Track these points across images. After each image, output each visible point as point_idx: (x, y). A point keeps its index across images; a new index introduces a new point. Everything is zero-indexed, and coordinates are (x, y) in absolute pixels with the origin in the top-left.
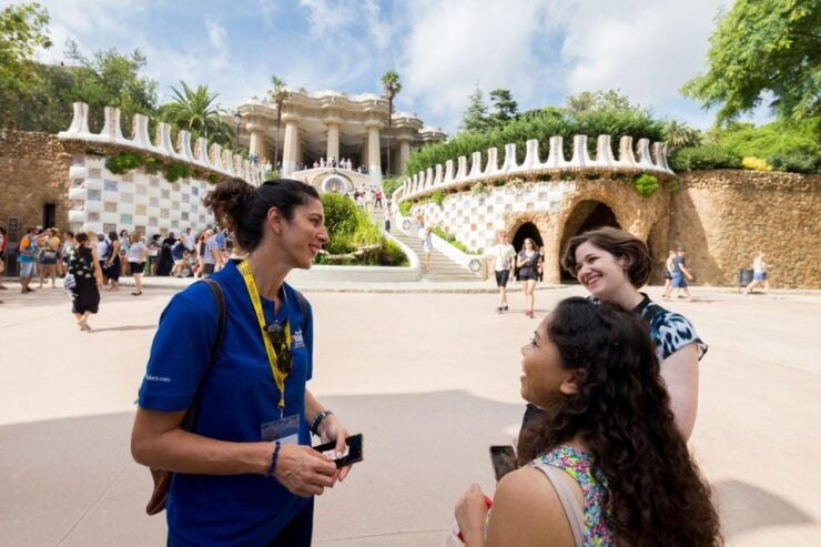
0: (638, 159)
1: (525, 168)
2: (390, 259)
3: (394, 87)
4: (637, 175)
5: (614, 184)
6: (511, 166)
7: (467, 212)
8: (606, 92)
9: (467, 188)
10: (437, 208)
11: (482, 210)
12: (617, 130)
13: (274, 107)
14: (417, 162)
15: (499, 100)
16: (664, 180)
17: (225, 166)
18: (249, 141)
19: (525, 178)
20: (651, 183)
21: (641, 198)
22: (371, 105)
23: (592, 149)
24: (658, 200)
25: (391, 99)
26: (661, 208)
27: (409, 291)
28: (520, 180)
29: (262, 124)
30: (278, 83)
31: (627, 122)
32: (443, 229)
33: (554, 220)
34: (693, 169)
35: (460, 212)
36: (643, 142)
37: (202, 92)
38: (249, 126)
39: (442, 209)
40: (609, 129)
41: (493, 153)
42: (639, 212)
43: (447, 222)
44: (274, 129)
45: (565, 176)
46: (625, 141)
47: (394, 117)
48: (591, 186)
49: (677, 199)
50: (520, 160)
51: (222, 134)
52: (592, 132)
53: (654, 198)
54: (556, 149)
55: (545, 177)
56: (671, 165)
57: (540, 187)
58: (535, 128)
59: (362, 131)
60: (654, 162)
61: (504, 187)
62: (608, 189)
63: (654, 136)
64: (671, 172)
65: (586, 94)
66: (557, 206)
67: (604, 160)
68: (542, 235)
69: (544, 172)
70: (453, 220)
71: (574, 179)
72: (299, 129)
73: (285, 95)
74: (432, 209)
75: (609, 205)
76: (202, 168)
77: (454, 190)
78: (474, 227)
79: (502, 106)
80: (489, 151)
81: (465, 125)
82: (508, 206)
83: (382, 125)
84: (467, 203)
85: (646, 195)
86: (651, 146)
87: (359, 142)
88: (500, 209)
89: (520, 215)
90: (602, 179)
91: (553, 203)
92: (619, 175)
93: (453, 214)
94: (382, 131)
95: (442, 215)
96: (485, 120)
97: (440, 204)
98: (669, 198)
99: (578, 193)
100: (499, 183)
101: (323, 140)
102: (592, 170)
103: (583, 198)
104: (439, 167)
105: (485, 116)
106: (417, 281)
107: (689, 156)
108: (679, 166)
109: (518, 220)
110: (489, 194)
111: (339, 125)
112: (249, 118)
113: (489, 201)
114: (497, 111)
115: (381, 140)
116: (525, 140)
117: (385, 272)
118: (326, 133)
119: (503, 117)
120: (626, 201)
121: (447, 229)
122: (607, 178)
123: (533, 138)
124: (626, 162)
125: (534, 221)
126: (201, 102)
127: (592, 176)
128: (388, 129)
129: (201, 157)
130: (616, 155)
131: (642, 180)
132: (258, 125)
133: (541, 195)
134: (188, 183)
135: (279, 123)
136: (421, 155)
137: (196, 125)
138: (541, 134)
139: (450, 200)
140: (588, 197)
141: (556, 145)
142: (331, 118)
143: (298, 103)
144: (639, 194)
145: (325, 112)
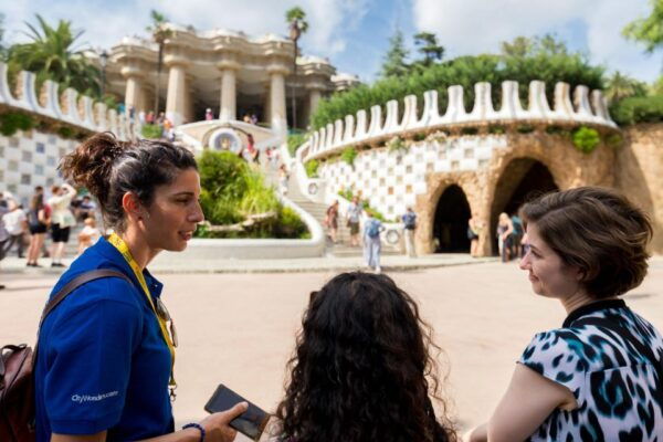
0: (575, 109)
1: (447, 120)
2: (288, 230)
3: (300, 25)
4: (576, 128)
5: (550, 139)
6: (432, 117)
7: (382, 173)
8: (542, 36)
9: (381, 143)
10: (348, 168)
11: (400, 170)
12: (551, 77)
13: (156, 48)
14: (325, 114)
15: (425, 44)
16: (605, 134)
17: (82, 117)
18: (124, 88)
19: (448, 131)
20: (591, 137)
21: (581, 155)
22: (274, 48)
23: (524, 97)
24: (600, 158)
25: (295, 40)
26: (603, 167)
27: (304, 271)
28: (443, 134)
29: (141, 68)
30: (158, 18)
31: (562, 67)
32: (355, 193)
33: (483, 181)
34: (638, 122)
35: (374, 172)
36: (581, 90)
37: (64, 28)
38: (125, 70)
39: (354, 169)
40: (543, 75)
41: (411, 101)
42: (579, 170)
43: (360, 185)
44: (156, 74)
45: (494, 128)
46: (561, 89)
47: (300, 61)
48: (524, 141)
49: (621, 156)
50: (442, 111)
51: (88, 80)
52: (524, 77)
53: (595, 156)
54: (483, 98)
55: (471, 131)
56: (614, 118)
57: (465, 142)
58: (459, 73)
59: (263, 78)
60: (594, 113)
61: (424, 143)
62: (544, 144)
63: (594, 83)
64: (613, 125)
65: (521, 40)
66: (485, 165)
67: (538, 111)
68: (469, 199)
69: (470, 125)
70: (367, 182)
71: (504, 132)
72: (187, 74)
73: (168, 33)
74: (342, 170)
75: (545, 163)
76: (50, 118)
77: (366, 147)
78: (391, 190)
79: (427, 51)
80: (407, 100)
81: (384, 71)
82: (430, 165)
83: (287, 70)
84: (382, 162)
85: (586, 151)
86: (590, 96)
87: (261, 91)
88: (420, 168)
89: (445, 176)
90: (536, 133)
91: (481, 162)
92: (555, 128)
93: (367, 174)
94: (287, 78)
95: (354, 177)
96: (407, 66)
97: (351, 163)
98: (612, 155)
99: (509, 150)
100: (418, 137)
101: (217, 88)
102: (523, 122)
103: (515, 156)
104: (349, 119)
105: (408, 61)
106: (320, 256)
107: (632, 108)
108: (621, 118)
109: (442, 182)
110: (407, 150)
111: (235, 71)
112: (125, 61)
113: (408, 159)
114: (423, 57)
115: (288, 90)
116: (447, 86)
117: (281, 246)
118: (219, 80)
119: (427, 63)
120: (563, 159)
121: (360, 192)
122: (541, 132)
123: (456, 84)
124: (563, 113)
125: (460, 183)
126: (62, 39)
127: (525, 128)
128: (294, 75)
129: (49, 105)
130: (551, 104)
131: (581, 134)
132: (136, 70)
133: (468, 152)
134: (30, 137)
135: (161, 67)
136: (329, 105)
137: (55, 67)
138: (465, 80)
139: (364, 159)
140: (521, 154)
141: (483, 92)
142: (225, 62)
143: (185, 43)
144: (578, 150)
145: (218, 55)
